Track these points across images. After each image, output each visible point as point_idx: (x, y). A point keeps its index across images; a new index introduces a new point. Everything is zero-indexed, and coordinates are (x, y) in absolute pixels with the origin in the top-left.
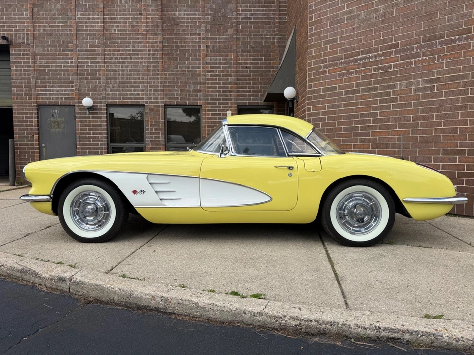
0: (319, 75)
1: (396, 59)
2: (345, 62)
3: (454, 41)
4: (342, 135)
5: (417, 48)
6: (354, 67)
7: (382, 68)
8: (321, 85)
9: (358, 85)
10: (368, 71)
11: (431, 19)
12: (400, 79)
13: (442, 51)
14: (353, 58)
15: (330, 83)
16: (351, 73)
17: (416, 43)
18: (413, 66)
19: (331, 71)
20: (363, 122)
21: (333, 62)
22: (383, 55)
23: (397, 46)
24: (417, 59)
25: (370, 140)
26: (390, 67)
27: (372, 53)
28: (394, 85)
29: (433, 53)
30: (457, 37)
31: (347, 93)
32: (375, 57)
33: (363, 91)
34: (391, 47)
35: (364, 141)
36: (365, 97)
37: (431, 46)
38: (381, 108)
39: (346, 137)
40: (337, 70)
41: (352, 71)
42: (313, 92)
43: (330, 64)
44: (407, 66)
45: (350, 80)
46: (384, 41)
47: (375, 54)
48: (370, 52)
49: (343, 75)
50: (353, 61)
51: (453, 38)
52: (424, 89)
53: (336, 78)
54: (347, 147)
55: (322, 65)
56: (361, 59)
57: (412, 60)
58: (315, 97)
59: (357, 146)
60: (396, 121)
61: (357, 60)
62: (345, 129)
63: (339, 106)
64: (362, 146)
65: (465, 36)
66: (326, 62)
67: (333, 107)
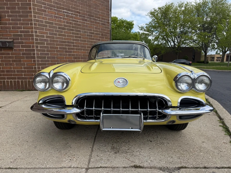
0: (41, 11)
1: (80, 19)
2: (57, 10)
3: (96, 20)
4: (59, 51)
5: (86, 17)
6: (62, 15)
7: (75, 21)
8: (43, 18)
9: (65, 26)
10: (69, 20)
11: (90, 7)
12: (82, 29)
13: (93, 22)
14: (61, 10)
15: (49, 19)
16: (61, 18)
17: (86, 15)
18: (85, 24)
19: (49, 12)
20: (69, 46)
21: (50, 7)
22: (75, 14)
23: (79, 13)
24: (87, 22)
25: (72, 55)
26: (78, 21)
27: (70, 11)
28: (80, 30)
29: (91, 22)
30: (97, 19)
31: (59, 28)
32: (72, 14)
33: (68, 29)
34: (78, 12)
35: (70, 55)
36: (68, 33)
37: (91, 19)
38: (76, 40)
39: (61, 52)
40: (53, 13)
41: (61, 17)
42: (38, 21)
43: (48, 7)
44: (84, 24)
45: (61, 21)
46: (75, 8)
47: (71, 12)
48: (69, 10)
49: (57, 17)
50: (61, 11)
51: (96, 19)
52: (90, 36)
53: (53, 18)
54: (62, 58)
55: (43, 5)
56: (65, 12)
57: (85, 22)
58: (39, 25)
59: (67, 58)
60: (82, 47)
61: (63, 12)
62: (60, 48)
63: (56, 35)
64: (69, 58)
65: (99, 19)
66: (45, 5)
67: (52, 34)
